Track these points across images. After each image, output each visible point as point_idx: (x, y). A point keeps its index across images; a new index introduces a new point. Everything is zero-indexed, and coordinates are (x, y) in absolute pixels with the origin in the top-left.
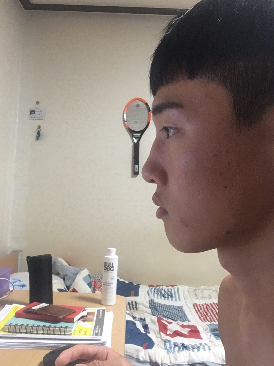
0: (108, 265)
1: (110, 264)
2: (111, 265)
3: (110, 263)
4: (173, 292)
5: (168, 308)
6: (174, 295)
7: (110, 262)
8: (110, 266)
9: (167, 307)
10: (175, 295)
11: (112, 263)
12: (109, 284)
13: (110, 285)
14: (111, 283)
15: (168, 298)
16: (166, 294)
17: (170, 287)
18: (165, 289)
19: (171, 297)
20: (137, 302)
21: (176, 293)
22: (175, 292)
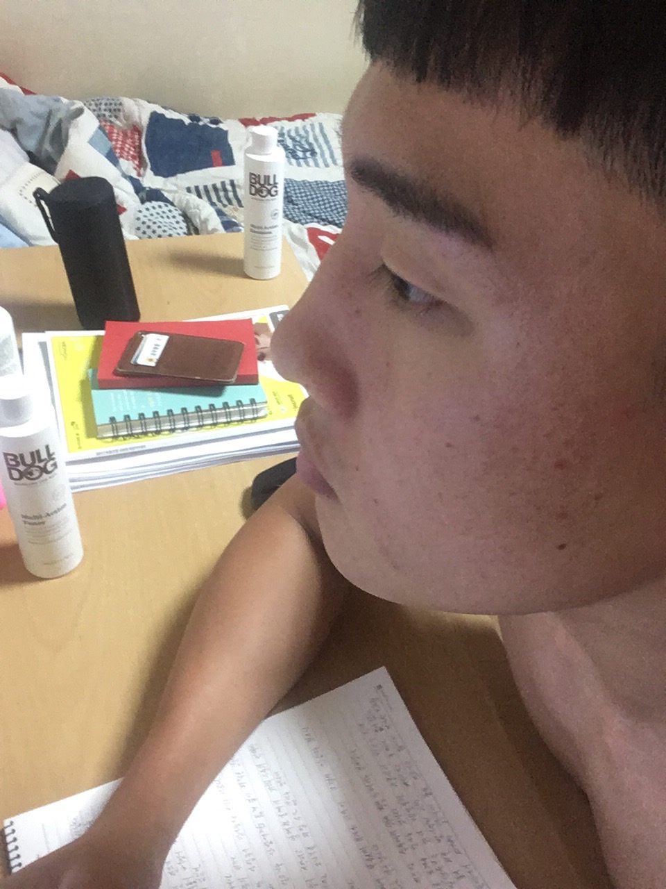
0: (262, 182)
1: (267, 178)
2: (272, 182)
3: (269, 177)
4: (311, 140)
5: (314, 191)
6: (317, 150)
7: (267, 174)
8: (269, 185)
9: (312, 188)
10: (320, 147)
11: (275, 176)
12: (267, 231)
13: (270, 233)
14: (271, 228)
15: (305, 158)
16: (298, 148)
17: (299, 123)
18: (289, 131)
19: (311, 154)
20: (236, 182)
21: (321, 140)
22: (316, 140)
